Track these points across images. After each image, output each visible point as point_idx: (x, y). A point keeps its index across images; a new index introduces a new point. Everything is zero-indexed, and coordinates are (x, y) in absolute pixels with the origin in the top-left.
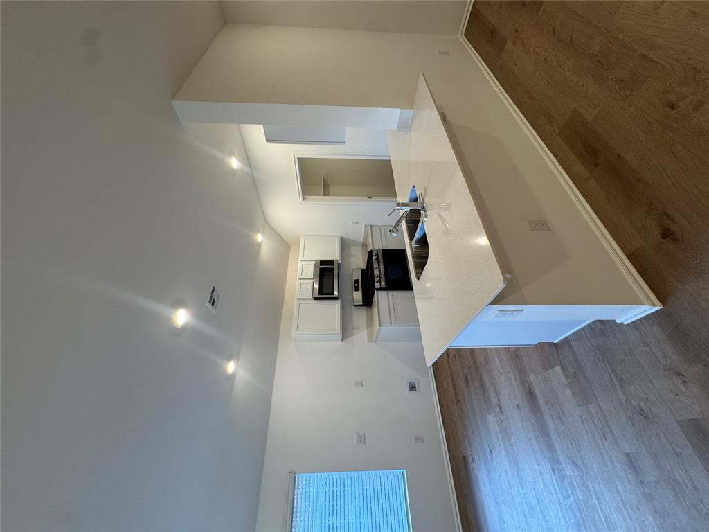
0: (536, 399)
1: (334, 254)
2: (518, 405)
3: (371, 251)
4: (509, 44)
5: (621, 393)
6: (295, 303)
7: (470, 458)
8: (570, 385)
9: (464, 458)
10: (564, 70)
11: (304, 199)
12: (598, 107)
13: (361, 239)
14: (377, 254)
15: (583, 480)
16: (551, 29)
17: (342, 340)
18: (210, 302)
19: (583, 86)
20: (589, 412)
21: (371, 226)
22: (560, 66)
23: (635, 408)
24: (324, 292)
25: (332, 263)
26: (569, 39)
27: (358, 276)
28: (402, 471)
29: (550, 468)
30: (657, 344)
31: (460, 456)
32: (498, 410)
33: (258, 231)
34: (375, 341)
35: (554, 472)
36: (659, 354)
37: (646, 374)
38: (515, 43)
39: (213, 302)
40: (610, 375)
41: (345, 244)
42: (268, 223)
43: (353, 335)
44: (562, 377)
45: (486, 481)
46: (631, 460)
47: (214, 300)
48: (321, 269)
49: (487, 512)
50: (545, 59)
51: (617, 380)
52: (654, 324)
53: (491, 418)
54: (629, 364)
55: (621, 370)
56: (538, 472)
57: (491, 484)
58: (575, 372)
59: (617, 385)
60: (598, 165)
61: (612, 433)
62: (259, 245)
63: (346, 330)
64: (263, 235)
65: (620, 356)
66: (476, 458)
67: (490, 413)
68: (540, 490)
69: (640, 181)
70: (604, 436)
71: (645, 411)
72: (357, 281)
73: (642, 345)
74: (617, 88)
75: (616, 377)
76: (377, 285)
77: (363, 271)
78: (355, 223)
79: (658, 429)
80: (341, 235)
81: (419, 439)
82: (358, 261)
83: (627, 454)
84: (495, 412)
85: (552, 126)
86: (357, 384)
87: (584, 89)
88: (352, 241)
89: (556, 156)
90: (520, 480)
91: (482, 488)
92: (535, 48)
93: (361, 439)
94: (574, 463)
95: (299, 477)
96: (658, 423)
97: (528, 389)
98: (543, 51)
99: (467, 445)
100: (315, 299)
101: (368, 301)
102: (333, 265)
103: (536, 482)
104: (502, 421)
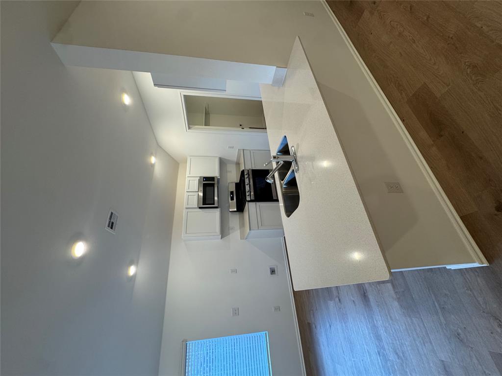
0: (369, 301)
1: (214, 172)
2: (354, 301)
3: (243, 170)
4: (366, 14)
5: (442, 318)
6: (184, 212)
7: (314, 326)
8: (399, 300)
9: (309, 324)
10: (417, 46)
11: (189, 128)
12: (448, 86)
13: (235, 159)
14: (248, 174)
15: (403, 366)
16: (409, 6)
17: (221, 238)
18: (109, 226)
19: (435, 64)
20: (412, 323)
21: (243, 150)
22: (414, 42)
23: (453, 332)
24: (207, 203)
25: (212, 179)
26: (426, 18)
27: (233, 188)
28: (265, 332)
29: (376, 351)
30: (480, 291)
31: (306, 322)
32: (337, 299)
33: (152, 154)
34: (246, 239)
35: (379, 354)
36: (480, 299)
37: (466, 311)
38: (372, 13)
39: (111, 225)
40: (434, 302)
41: (222, 163)
42: (159, 146)
43: (229, 234)
44: (392, 292)
45: (325, 344)
46: (444, 366)
47: (113, 223)
48: (204, 184)
49: (325, 363)
50: (400, 33)
51: (440, 308)
52: (479, 276)
53: (331, 304)
54: (452, 299)
55: (445, 302)
56: (366, 350)
57: (328, 347)
58: (403, 292)
59: (439, 311)
60: (442, 136)
61: (431, 343)
62: (153, 166)
63: (224, 231)
64: (156, 157)
65: (444, 291)
66: (318, 327)
67: (331, 301)
68: (367, 363)
69: (481, 158)
70: (424, 343)
71: (461, 336)
72: (232, 193)
73: (466, 288)
74: (469, 72)
75: (439, 305)
76: (248, 198)
77: (236, 184)
78: (231, 147)
79: (471, 352)
80: (220, 156)
81: (278, 309)
82: (233, 177)
83: (443, 361)
84: (335, 300)
85: (401, 94)
86: (232, 271)
87: (436, 67)
88: (229, 160)
89: (403, 121)
90: (352, 352)
91: (322, 347)
92: (391, 21)
93: (236, 312)
94: (397, 354)
95: (190, 344)
96: (472, 348)
97: (363, 293)
98: (398, 26)
99: (312, 316)
100: (200, 208)
101: (240, 208)
102: (214, 181)
103: (364, 356)
104: (340, 308)
